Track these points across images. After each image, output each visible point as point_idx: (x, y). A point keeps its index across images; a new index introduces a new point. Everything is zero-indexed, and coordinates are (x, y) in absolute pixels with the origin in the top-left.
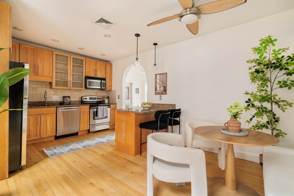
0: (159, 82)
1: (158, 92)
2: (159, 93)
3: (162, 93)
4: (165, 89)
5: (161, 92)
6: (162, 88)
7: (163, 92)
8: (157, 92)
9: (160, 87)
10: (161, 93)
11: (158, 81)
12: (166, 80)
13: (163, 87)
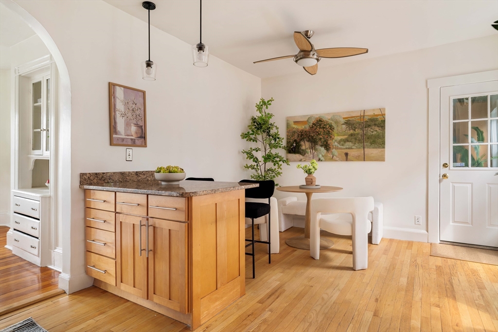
0: (123, 110)
1: (123, 140)
2: (124, 143)
3: (133, 144)
4: (140, 131)
5: (132, 139)
6: (133, 129)
7: (136, 141)
8: (118, 139)
9: (128, 125)
10: (130, 143)
11: (120, 106)
12: (143, 109)
13: (137, 125)
